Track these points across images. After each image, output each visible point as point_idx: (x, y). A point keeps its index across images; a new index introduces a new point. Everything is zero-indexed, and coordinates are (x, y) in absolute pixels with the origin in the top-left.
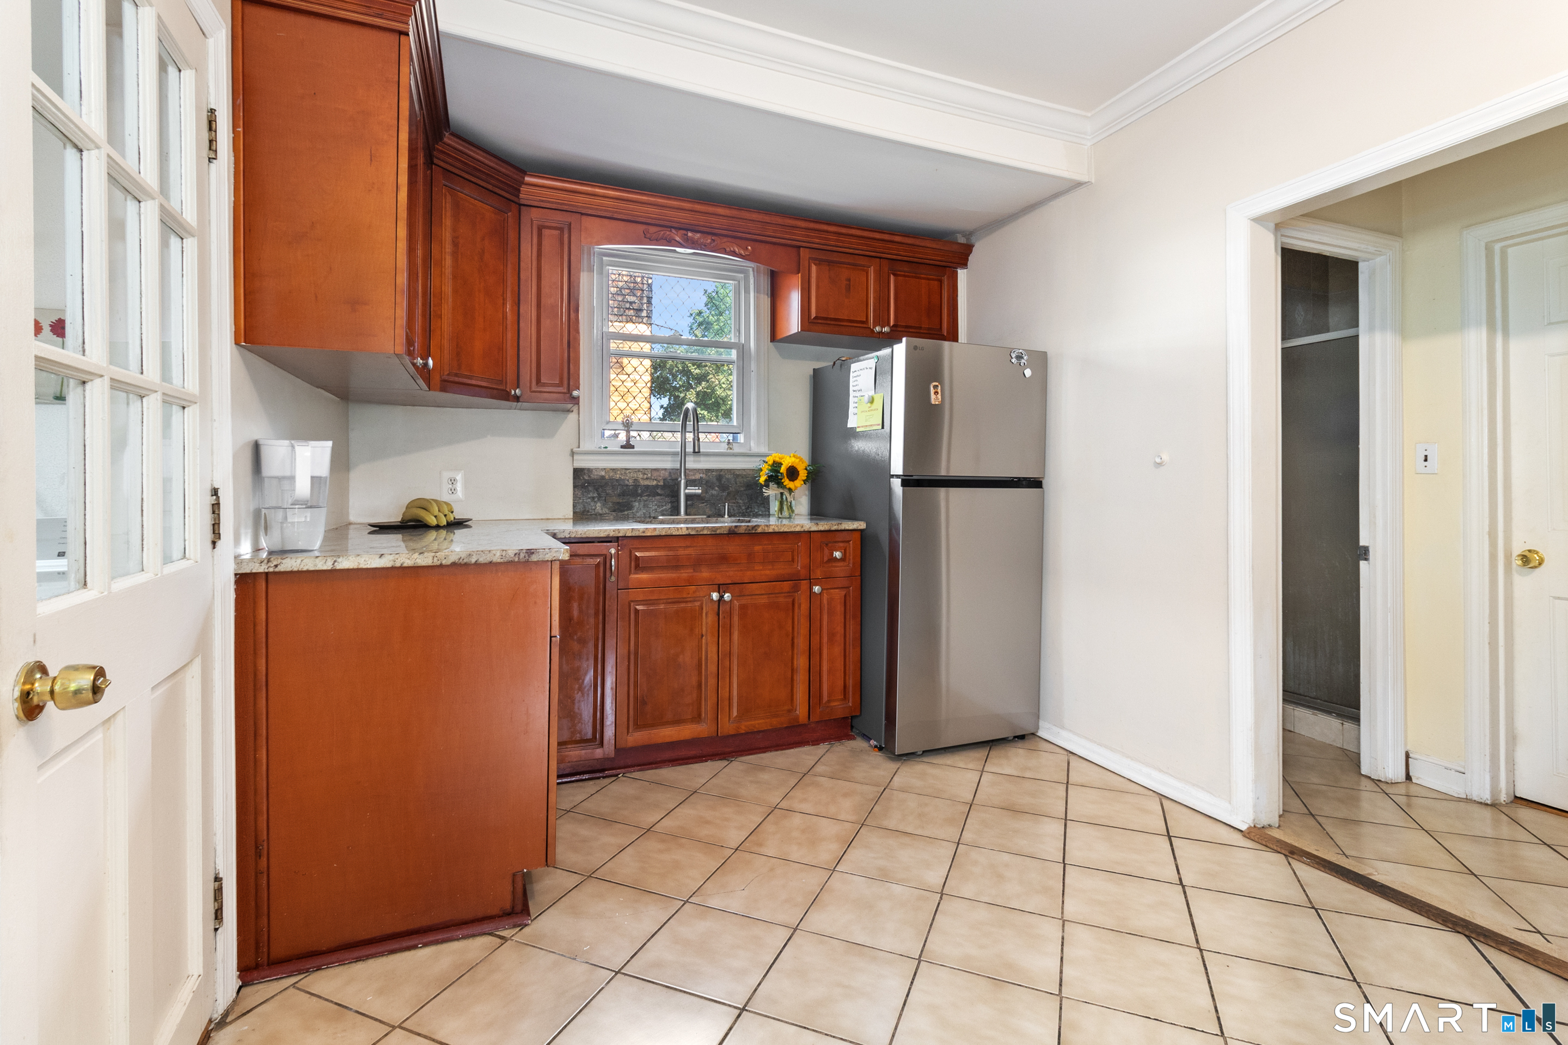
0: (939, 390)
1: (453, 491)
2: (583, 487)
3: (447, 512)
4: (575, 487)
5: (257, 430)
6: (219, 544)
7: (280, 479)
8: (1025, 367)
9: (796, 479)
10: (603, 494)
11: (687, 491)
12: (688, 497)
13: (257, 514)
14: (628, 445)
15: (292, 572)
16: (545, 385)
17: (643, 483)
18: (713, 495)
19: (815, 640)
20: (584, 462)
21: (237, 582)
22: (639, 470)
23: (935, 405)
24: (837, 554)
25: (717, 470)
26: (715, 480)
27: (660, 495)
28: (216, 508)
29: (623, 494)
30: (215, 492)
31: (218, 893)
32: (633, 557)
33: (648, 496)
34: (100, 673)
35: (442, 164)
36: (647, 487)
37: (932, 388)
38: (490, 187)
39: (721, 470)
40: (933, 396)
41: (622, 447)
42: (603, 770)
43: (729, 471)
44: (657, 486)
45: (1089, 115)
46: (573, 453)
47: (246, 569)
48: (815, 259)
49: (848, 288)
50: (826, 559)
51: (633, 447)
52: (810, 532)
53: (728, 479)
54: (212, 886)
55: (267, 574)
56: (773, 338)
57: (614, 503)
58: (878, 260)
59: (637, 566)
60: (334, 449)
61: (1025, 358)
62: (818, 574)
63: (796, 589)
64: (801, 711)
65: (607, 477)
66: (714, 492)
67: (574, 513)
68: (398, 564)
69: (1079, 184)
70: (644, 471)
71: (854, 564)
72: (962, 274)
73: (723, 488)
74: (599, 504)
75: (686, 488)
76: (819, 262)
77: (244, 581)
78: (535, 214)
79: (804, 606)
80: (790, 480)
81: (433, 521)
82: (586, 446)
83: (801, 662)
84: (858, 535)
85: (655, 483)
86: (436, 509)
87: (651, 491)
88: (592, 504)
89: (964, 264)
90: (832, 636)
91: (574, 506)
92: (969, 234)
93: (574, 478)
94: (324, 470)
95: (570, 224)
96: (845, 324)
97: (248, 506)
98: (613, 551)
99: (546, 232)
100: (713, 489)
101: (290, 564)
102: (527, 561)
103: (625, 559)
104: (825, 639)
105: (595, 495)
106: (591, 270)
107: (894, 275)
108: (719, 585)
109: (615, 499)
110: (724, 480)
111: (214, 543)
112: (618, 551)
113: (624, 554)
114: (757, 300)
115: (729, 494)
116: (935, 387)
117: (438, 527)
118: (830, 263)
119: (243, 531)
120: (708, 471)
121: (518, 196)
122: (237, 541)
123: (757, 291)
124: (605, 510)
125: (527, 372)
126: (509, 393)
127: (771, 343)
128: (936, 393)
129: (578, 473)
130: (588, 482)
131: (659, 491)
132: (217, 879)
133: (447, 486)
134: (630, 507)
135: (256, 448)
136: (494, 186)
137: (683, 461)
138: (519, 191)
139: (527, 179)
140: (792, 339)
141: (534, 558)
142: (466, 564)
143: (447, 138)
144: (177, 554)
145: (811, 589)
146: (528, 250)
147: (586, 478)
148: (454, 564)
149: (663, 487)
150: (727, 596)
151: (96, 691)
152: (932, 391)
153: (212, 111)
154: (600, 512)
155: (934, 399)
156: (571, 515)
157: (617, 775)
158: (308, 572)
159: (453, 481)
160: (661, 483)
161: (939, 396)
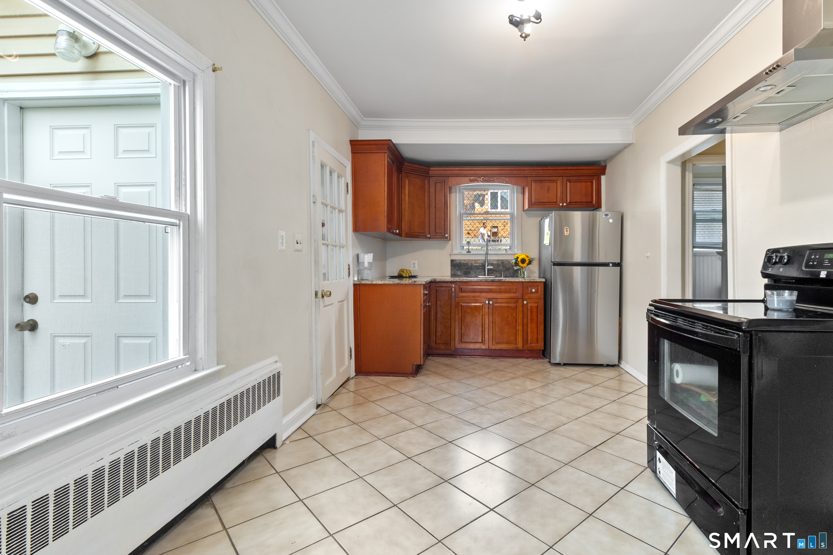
0: (568, 230)
1: (414, 267)
2: (454, 266)
3: (409, 273)
4: (451, 266)
5: (358, 251)
6: (350, 276)
7: (363, 262)
8: (610, 219)
9: (525, 263)
10: (460, 268)
11: (488, 267)
12: (488, 269)
13: (358, 271)
14: (469, 252)
15: (364, 284)
16: (437, 233)
17: (474, 264)
18: (500, 269)
19: (525, 320)
20: (454, 258)
21: (354, 286)
22: (473, 260)
23: (566, 235)
24: (533, 290)
25: (501, 260)
26: (501, 264)
27: (480, 269)
28: (349, 268)
29: (467, 268)
30: (349, 265)
31: (351, 351)
32: (460, 288)
33: (476, 269)
34: (330, 292)
35: (405, 171)
36: (476, 266)
37: (565, 229)
38: (419, 174)
39: (503, 260)
40: (565, 232)
41: (467, 252)
42: (453, 355)
43: (506, 260)
44: (479, 266)
45: (628, 118)
46: (450, 255)
47: (355, 283)
48: (533, 180)
49: (548, 190)
50: (529, 292)
51: (470, 252)
52: (523, 282)
53: (506, 263)
54: (350, 349)
55: (359, 284)
56: (523, 211)
57: (464, 271)
58: (561, 177)
59: (461, 291)
60: (373, 255)
61: (609, 215)
62: (526, 297)
63: (517, 302)
64: (520, 345)
65: (462, 262)
66: (501, 268)
67: (451, 275)
68: (385, 283)
69: (629, 145)
70: (475, 260)
71: (541, 294)
72: (603, 178)
73: (504, 267)
74: (459, 272)
75: (488, 266)
76: (536, 181)
77: (355, 285)
78: (434, 179)
79: (521, 309)
80: (522, 264)
81: (405, 275)
82: (455, 252)
83: (520, 328)
84: (543, 284)
85: (478, 265)
86: (406, 272)
87: (477, 268)
88: (457, 272)
89: (604, 174)
90: (532, 320)
91: (451, 272)
92: (605, 161)
93: (451, 263)
94: (371, 260)
95: (445, 181)
96: (547, 204)
97: (356, 269)
98: (454, 286)
99: (437, 184)
100: (500, 267)
101: (363, 282)
102: (414, 284)
103: (457, 289)
104: (529, 321)
105: (458, 269)
106: (456, 192)
107: (570, 182)
108: (489, 299)
109: (465, 270)
110: (504, 264)
111: (349, 276)
112: (455, 286)
113: (457, 287)
114: (517, 196)
115: (506, 269)
116: (566, 229)
117: (406, 277)
118: (541, 181)
119: (355, 274)
120: (498, 260)
121: (429, 174)
122: (354, 277)
123: (517, 193)
124: (461, 274)
125: (432, 229)
126: (426, 236)
127: (523, 212)
128: (567, 231)
129: (452, 261)
130: (455, 264)
131: (480, 268)
132: (351, 348)
133: (412, 266)
134: (470, 273)
135: (358, 255)
136: (421, 173)
137: (486, 257)
138: (429, 172)
139: (431, 169)
140: (526, 210)
141: (416, 283)
142: (400, 284)
143: (406, 164)
144: (342, 278)
145: (523, 302)
146: (432, 190)
147: (455, 263)
148: (397, 284)
149: (481, 266)
150: (491, 302)
151: (330, 295)
152: (565, 230)
153: (347, 183)
154: (460, 274)
155: (566, 233)
156: (450, 275)
157: (457, 357)
158: (367, 284)
159: (414, 264)
160: (481, 265)
161: (568, 232)
